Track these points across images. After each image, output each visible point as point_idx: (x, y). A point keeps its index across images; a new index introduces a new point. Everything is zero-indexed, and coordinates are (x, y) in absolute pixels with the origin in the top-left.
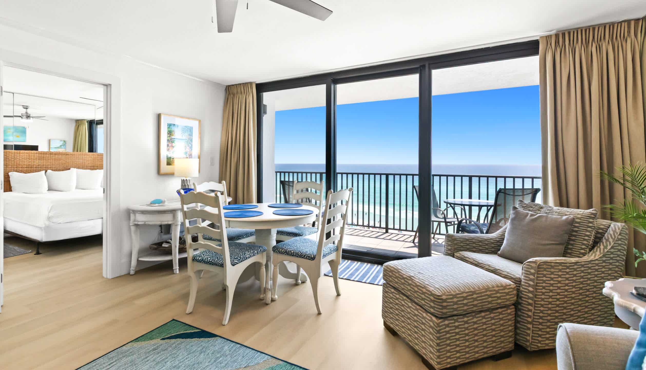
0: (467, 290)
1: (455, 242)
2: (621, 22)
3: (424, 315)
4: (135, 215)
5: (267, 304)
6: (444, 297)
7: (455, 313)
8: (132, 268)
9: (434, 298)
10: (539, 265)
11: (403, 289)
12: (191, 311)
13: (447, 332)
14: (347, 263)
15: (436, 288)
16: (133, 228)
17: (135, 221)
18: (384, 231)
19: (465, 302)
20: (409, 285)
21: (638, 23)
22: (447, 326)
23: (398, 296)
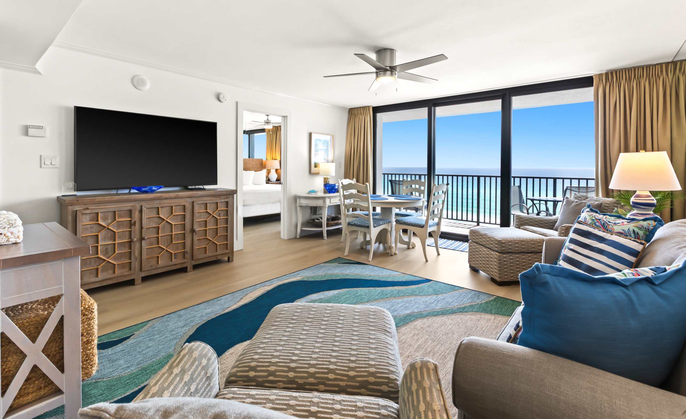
0: (518, 240)
1: (521, 220)
2: (655, 65)
3: (492, 253)
4: (300, 200)
5: (392, 255)
6: (503, 241)
7: (510, 250)
8: (298, 234)
9: (498, 242)
10: (566, 228)
11: (481, 242)
12: (347, 255)
13: (505, 261)
14: (443, 241)
15: (499, 238)
16: (298, 208)
17: (300, 203)
18: (476, 224)
19: (517, 245)
20: (484, 238)
21: (669, 65)
22: (505, 257)
23: (478, 247)
